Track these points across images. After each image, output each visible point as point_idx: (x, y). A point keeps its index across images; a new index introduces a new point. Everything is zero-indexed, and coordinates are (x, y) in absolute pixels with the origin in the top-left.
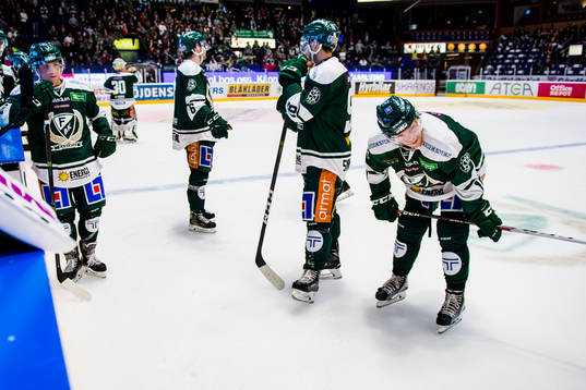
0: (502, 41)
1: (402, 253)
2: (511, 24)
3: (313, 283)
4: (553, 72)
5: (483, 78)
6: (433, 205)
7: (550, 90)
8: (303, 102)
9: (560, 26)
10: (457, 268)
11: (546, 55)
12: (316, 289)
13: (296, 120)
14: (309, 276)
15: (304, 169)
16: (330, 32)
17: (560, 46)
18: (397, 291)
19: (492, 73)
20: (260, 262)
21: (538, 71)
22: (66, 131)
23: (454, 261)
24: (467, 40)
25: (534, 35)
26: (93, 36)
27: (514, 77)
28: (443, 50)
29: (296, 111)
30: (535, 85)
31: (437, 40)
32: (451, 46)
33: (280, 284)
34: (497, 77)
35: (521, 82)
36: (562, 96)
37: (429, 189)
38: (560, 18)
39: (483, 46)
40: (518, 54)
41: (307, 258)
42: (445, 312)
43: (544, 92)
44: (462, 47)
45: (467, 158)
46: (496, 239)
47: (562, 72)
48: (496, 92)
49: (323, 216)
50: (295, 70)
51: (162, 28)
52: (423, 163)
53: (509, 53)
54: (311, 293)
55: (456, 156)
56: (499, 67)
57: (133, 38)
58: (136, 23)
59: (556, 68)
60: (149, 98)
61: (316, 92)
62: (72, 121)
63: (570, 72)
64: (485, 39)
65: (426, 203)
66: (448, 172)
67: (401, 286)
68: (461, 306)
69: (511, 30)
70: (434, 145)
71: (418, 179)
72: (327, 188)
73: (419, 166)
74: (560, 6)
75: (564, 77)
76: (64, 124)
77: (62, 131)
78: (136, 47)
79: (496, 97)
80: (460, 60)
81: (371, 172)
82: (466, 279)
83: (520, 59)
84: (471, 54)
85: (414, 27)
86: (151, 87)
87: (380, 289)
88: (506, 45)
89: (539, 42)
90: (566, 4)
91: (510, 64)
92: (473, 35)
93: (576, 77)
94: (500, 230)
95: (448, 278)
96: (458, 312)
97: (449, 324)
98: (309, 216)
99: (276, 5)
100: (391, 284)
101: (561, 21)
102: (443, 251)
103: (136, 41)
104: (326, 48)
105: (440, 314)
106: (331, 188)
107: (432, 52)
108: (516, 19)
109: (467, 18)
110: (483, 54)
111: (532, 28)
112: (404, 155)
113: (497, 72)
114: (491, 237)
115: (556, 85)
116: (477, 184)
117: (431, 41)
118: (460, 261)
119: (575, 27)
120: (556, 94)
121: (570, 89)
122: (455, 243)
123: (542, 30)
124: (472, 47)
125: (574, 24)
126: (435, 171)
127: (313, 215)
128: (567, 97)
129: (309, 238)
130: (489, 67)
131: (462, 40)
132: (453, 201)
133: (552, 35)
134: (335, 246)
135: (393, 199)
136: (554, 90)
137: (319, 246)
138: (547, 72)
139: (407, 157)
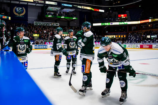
0: (130, 35)
1: (108, 82)
2: (131, 31)
3: (85, 90)
4: (143, 42)
5: (126, 44)
6: (116, 68)
7: (143, 47)
8: (82, 41)
9: (144, 31)
10: (124, 85)
11: (141, 38)
12: (86, 92)
13: (80, 46)
14: (84, 88)
15: (82, 59)
16: (89, 25)
17: (144, 36)
18: (107, 93)
19: (128, 42)
20: (70, 84)
21: (139, 42)
22: (22, 49)
23: (123, 83)
24: (121, 35)
25: (138, 33)
26: (28, 33)
27: (133, 43)
28: (115, 37)
29: (80, 43)
30: (139, 45)
31: (113, 35)
32: (117, 36)
33: (75, 91)
34: (129, 43)
35: (136, 45)
36: (146, 48)
37: (115, 64)
38: (144, 29)
39: (125, 36)
40: (134, 38)
41: (83, 83)
42: (122, 98)
43: (141, 47)
44: (119, 36)
45: (125, 54)
46: (134, 76)
47: (146, 42)
48: (129, 47)
49: (87, 71)
50: (80, 34)
51: (45, 32)
52: (113, 55)
53: (131, 38)
54: (84, 93)
55: (122, 53)
56: (129, 41)
57: (38, 34)
58: (39, 30)
59: (144, 41)
60: (41, 48)
61: (85, 39)
62: (24, 47)
63: (148, 42)
64: (125, 34)
65: (114, 67)
66: (120, 57)
67: (108, 91)
68: (126, 96)
69: (131, 32)
70: (116, 50)
71: (112, 60)
72: (88, 64)
73: (112, 56)
74: (143, 26)
75: (146, 43)
76: (22, 47)
77: (21, 49)
78: (38, 36)
79: (129, 48)
80: (119, 39)
81: (99, 59)
82: (127, 88)
83: (135, 39)
84: (122, 38)
85: (107, 32)
86: (41, 45)
87: (102, 92)
88: (130, 36)
89: (139, 35)
90: (145, 26)
91: (132, 40)
92: (122, 33)
93: (149, 43)
94: (135, 74)
95: (122, 88)
96: (125, 98)
97: (123, 101)
98: (84, 71)
99: (73, 27)
100: (105, 91)
101: (144, 30)
102: (120, 81)
103: (39, 34)
104: (88, 28)
105: (120, 99)
106: (89, 64)
107: (112, 38)
108: (132, 29)
109: (120, 30)
110: (125, 38)
111: (137, 32)
112: (108, 53)
113: (129, 42)
114: (133, 76)
115: (144, 45)
116: (128, 61)
117: (112, 35)
118: (125, 83)
119: (148, 31)
120: (145, 47)
121: (148, 46)
122: (123, 78)
123: (139, 32)
124: (122, 36)
125: (147, 30)
126: (117, 57)
127: (85, 71)
128: (148, 48)
129: (84, 78)
130: (127, 41)
131: (119, 35)
132: (121, 66)
133: (142, 33)
134: (90, 81)
135: (105, 66)
136: (144, 46)
137: (86, 79)
138: (142, 42)
139: (109, 54)
